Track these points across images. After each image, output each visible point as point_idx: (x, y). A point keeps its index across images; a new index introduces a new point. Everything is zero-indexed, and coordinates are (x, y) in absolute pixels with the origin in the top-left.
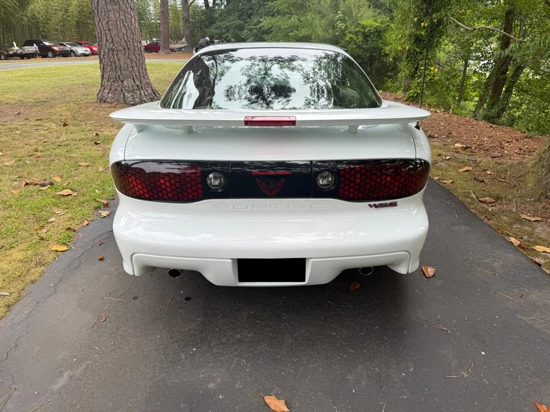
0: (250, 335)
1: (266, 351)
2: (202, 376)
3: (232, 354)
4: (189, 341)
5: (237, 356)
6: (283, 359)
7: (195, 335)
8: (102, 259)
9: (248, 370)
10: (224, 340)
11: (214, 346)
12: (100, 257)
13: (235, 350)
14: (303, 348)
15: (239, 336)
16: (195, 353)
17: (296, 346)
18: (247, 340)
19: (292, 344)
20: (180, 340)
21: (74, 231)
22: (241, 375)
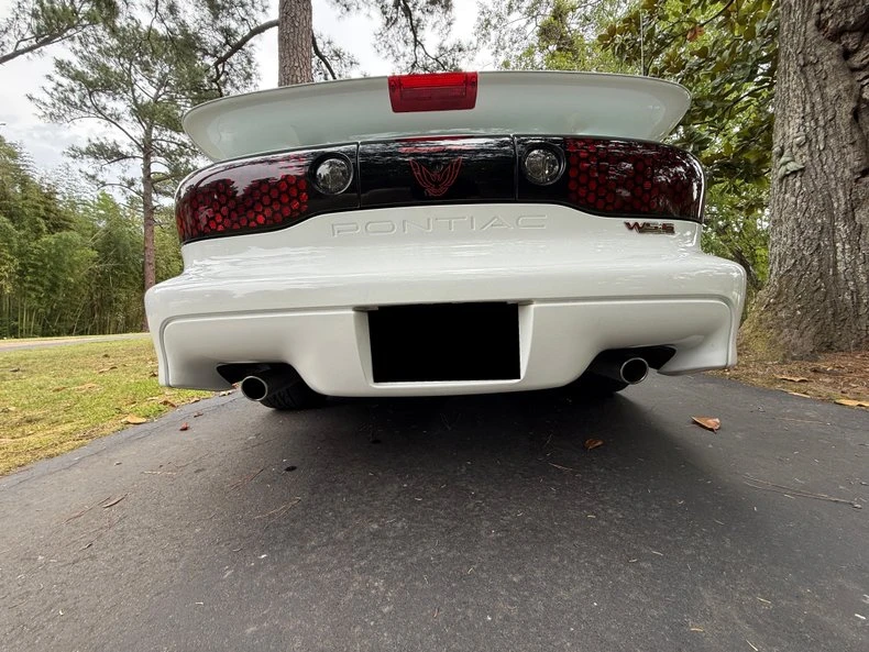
0: (399, 525)
1: (439, 557)
2: (251, 629)
3: (352, 566)
4: (258, 538)
5: (362, 571)
6: (484, 575)
7: (279, 526)
8: (186, 429)
9: (386, 610)
10: (340, 535)
11: (314, 548)
12: (184, 426)
13: (361, 557)
14: (528, 548)
15: (376, 527)
16: (260, 566)
17: (509, 544)
18: (392, 534)
19: (499, 540)
20: (240, 536)
21: (173, 406)
22: (365, 626)
